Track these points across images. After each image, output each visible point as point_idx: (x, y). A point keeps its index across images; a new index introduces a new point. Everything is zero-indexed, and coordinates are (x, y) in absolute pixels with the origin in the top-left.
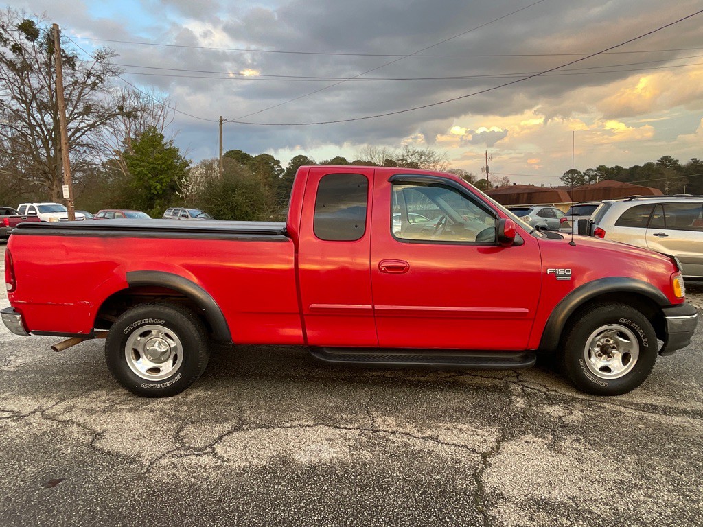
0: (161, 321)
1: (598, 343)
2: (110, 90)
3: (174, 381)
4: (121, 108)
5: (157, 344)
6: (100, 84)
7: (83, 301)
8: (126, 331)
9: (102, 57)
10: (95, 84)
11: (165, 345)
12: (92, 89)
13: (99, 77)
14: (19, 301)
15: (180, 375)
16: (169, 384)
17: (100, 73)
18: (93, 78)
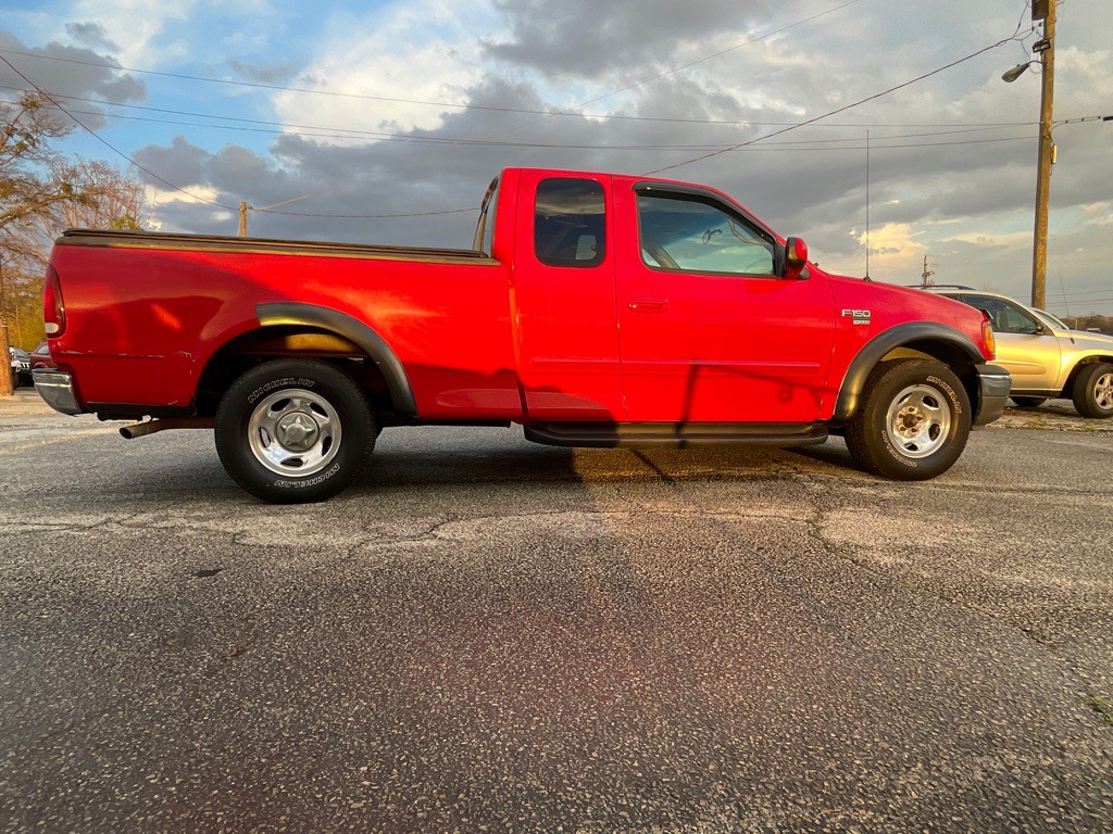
0: (308, 382)
1: (900, 412)
2: (51, 157)
3: (329, 474)
4: (68, 188)
5: (298, 420)
6: (30, 148)
7: (180, 352)
8: (251, 399)
9: (34, 104)
10: (22, 146)
11: (311, 423)
12: (17, 154)
13: (28, 136)
14: (69, 352)
15: (337, 467)
16: (320, 479)
17: (30, 130)
18: (17, 138)
